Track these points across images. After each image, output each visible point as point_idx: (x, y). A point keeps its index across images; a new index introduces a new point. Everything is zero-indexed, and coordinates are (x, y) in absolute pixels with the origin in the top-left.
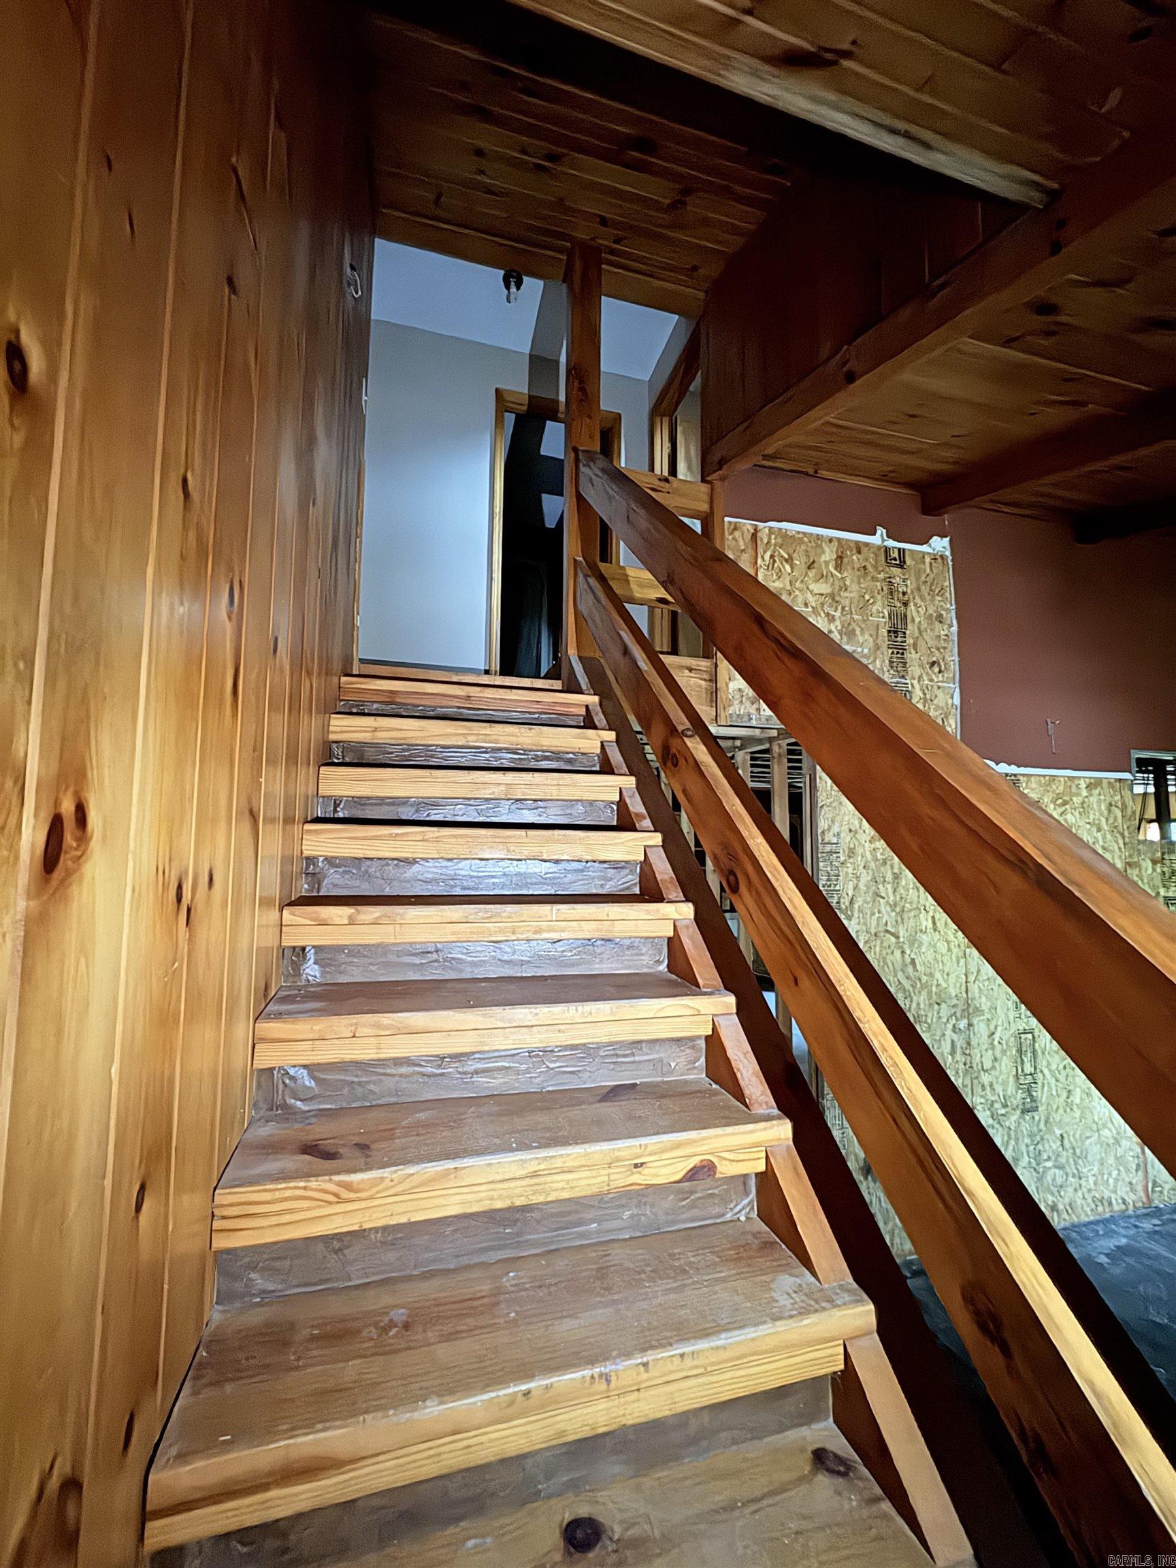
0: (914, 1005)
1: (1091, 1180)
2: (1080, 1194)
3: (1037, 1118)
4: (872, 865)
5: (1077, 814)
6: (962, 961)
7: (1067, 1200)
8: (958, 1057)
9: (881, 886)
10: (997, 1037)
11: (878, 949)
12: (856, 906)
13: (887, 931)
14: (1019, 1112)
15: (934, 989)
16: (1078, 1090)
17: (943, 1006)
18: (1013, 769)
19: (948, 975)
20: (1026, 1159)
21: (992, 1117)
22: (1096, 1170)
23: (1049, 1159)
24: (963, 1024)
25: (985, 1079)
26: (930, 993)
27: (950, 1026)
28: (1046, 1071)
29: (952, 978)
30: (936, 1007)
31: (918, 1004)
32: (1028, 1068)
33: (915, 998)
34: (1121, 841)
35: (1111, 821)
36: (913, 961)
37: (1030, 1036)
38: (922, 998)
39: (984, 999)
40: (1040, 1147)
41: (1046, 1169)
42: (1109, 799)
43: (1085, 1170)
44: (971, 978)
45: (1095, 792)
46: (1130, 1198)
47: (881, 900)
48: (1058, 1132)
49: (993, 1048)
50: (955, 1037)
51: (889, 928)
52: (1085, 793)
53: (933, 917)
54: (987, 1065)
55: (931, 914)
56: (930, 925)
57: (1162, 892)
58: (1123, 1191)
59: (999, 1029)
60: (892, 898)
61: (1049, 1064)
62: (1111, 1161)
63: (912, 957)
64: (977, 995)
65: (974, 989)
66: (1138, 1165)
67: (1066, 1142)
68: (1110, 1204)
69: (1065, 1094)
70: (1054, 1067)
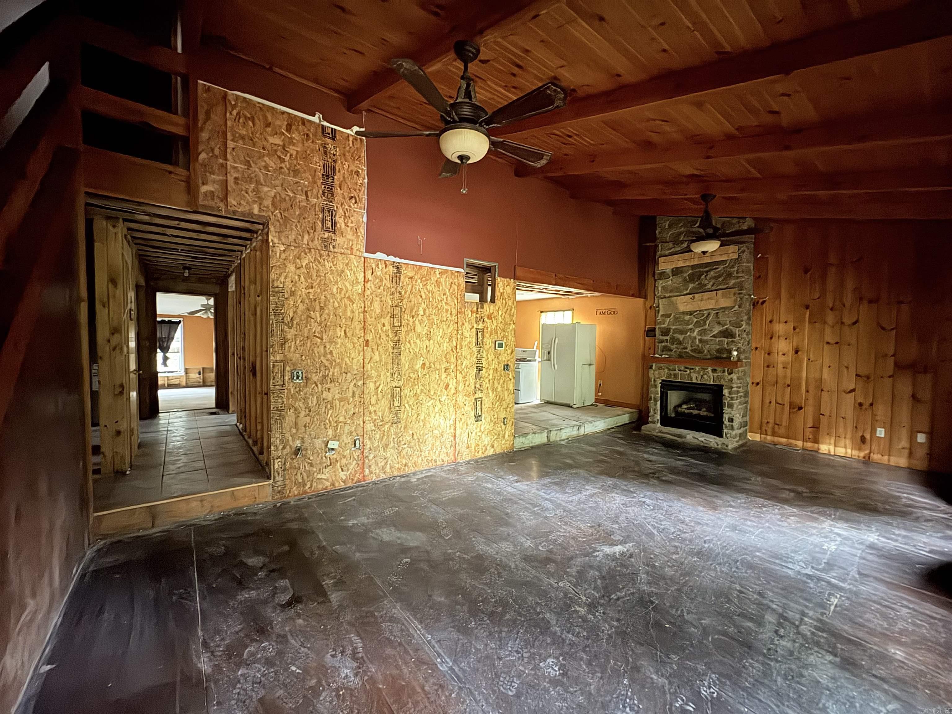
0: (331, 373)
1: (427, 452)
2: (420, 458)
3: (400, 426)
4: (307, 301)
5: (433, 286)
6: (362, 353)
7: (413, 461)
8: (357, 398)
9: (312, 312)
10: (380, 389)
11: (309, 345)
12: (295, 322)
13: (315, 336)
14: (390, 424)
15: (344, 366)
16: (423, 414)
17: (349, 374)
18: (397, 260)
19: (353, 359)
20: (392, 444)
21: (375, 425)
22: (429, 448)
23: (405, 444)
24: (360, 383)
25: (372, 409)
26: (341, 368)
27: (352, 384)
28: (406, 405)
29: (355, 361)
30: (344, 374)
31: (333, 373)
32: (396, 404)
33: (331, 370)
34: (456, 301)
35: (451, 291)
36: (331, 352)
37: (399, 389)
38: (336, 370)
39: (373, 371)
40: (401, 439)
41: (403, 449)
42: (451, 280)
43: (424, 448)
44: (367, 361)
45: (444, 276)
46: (446, 459)
47: (312, 320)
48: (411, 433)
49: (377, 394)
50: (355, 389)
51: (317, 335)
52: (438, 276)
53: (345, 331)
54: (373, 401)
55: (344, 329)
56: (343, 334)
57: (475, 326)
58: (443, 456)
59: (381, 386)
60: (319, 319)
61: (408, 402)
62: (438, 443)
63: (331, 349)
64: (369, 369)
65: (368, 367)
66: (452, 445)
67: (415, 437)
68: (436, 462)
69: (416, 415)
70: (411, 403)
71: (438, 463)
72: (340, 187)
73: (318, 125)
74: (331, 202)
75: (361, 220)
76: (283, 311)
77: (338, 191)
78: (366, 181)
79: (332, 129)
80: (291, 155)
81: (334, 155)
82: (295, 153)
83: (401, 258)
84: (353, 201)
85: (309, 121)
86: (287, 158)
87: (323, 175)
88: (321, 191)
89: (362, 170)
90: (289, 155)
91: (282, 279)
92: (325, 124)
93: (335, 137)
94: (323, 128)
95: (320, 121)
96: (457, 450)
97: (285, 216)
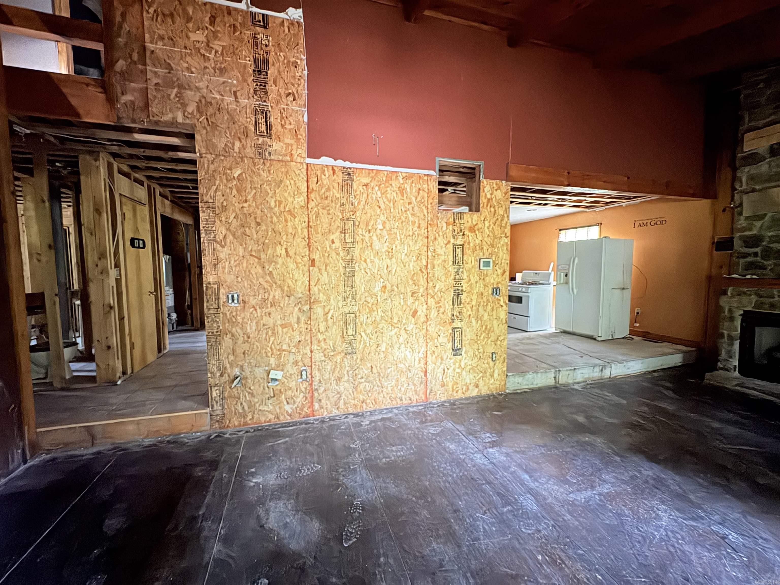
0: (271, 297)
1: (389, 389)
2: (382, 395)
3: (355, 357)
4: (240, 216)
5: (394, 194)
6: (307, 274)
7: (373, 398)
8: (302, 325)
9: (247, 229)
10: (330, 315)
11: (245, 265)
12: (228, 240)
13: (251, 255)
14: (343, 354)
15: (286, 288)
16: (384, 345)
17: (292, 298)
18: (347, 164)
19: (296, 281)
20: (346, 378)
21: (325, 355)
22: (393, 384)
23: (362, 378)
24: (306, 308)
25: (321, 337)
26: (283, 290)
27: (296, 309)
28: (363, 334)
29: (299, 283)
30: (287, 298)
31: (274, 296)
32: (350, 332)
33: (272, 293)
34: (425, 212)
35: (419, 199)
36: (271, 274)
37: (353, 315)
38: (277, 293)
39: (321, 295)
40: (357, 372)
41: (360, 383)
42: (419, 186)
43: (386, 384)
44: (313, 283)
45: (409, 181)
46: (415, 398)
47: (248, 238)
48: (369, 365)
49: (326, 320)
50: (300, 315)
51: (254, 253)
52: (402, 182)
53: (286, 249)
54: (322, 329)
55: (285, 246)
56: (283, 252)
57: (452, 241)
58: (410, 394)
59: (331, 312)
60: (255, 236)
61: (365, 331)
62: (404, 379)
63: (271, 269)
64: (317, 293)
65: (315, 289)
66: (421, 383)
67: (375, 370)
68: (401, 400)
69: (375, 346)
70: (368, 331)
71: (404, 402)
72: (275, 83)
73: (247, 12)
74: (265, 101)
75: (301, 119)
76: (214, 229)
77: (271, 88)
78: (306, 72)
79: (263, 15)
80: (216, 52)
81: (266, 46)
82: (220, 49)
83: (352, 162)
84: (291, 98)
85: (236, 9)
86: (212, 56)
87: (254, 71)
88: (252, 91)
89: (301, 59)
90: (213, 52)
91: (212, 192)
92: (255, 9)
93: (267, 24)
94: (253, 15)
95: (248, 7)
96: (429, 387)
97: (212, 122)
